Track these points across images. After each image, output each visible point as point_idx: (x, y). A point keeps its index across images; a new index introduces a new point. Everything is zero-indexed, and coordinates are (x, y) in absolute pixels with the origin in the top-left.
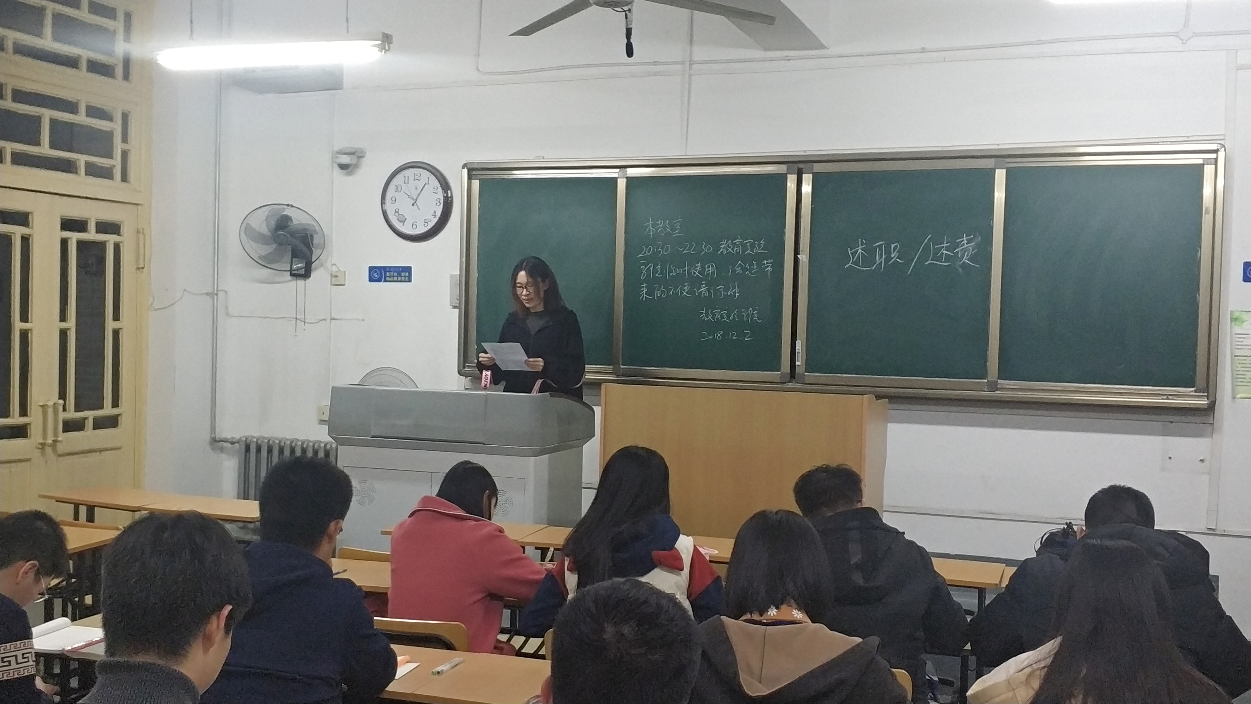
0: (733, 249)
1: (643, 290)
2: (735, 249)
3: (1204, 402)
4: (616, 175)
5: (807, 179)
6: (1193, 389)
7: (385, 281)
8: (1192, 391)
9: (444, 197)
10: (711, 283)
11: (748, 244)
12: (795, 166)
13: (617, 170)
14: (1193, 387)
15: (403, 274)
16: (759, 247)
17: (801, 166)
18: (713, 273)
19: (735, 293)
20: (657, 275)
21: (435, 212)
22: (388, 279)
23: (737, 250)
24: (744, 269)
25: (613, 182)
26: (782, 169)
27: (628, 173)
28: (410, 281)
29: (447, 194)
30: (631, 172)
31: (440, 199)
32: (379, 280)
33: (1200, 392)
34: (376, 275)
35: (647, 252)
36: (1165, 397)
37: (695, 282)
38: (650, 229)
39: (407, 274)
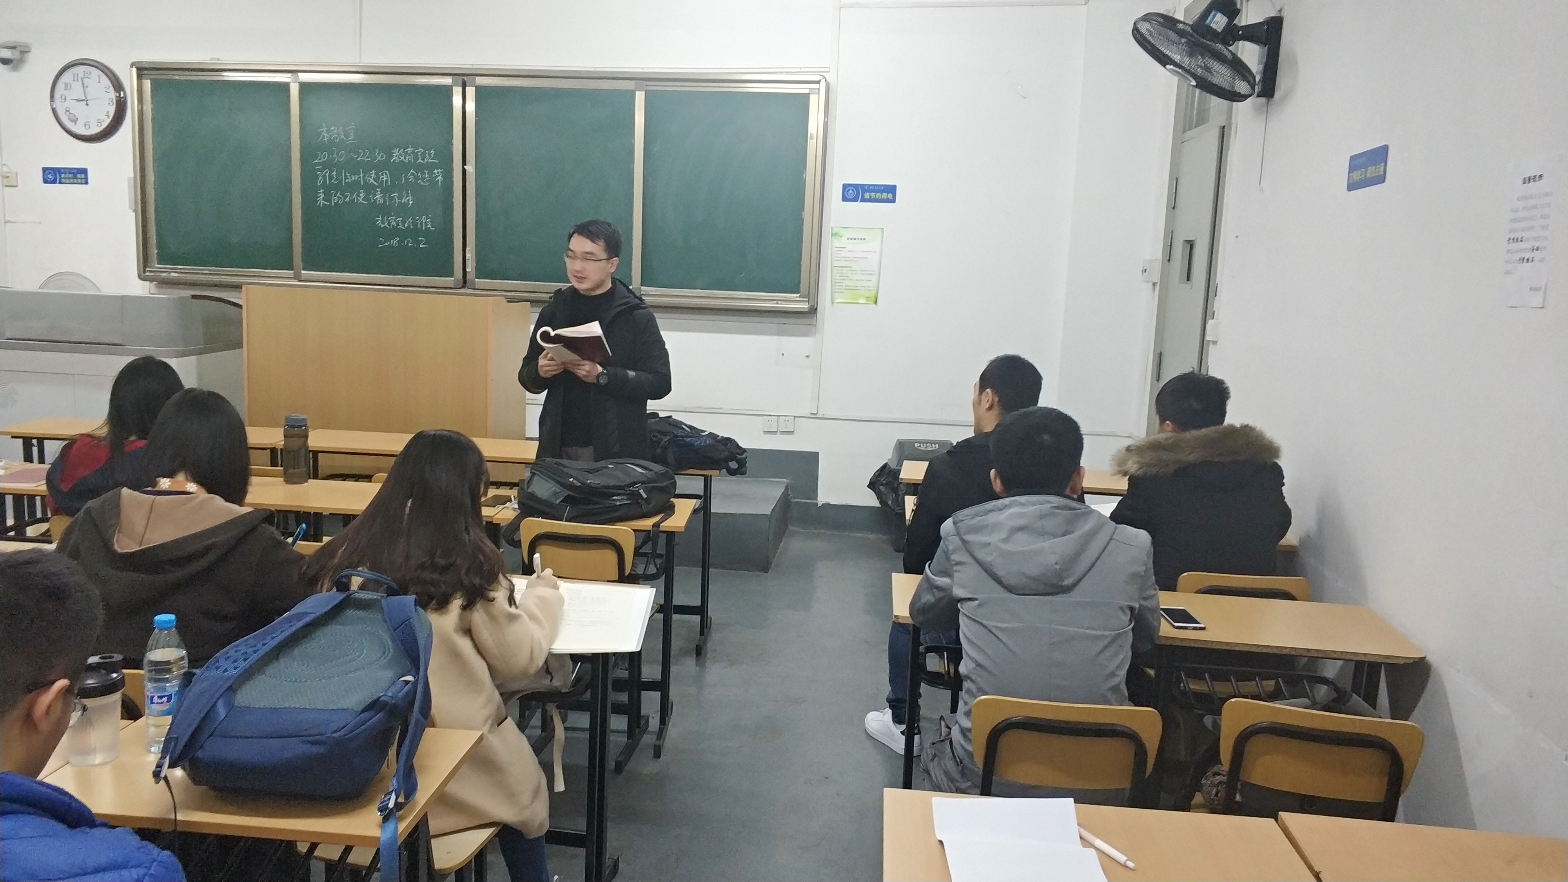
0: (405, 158)
1: (320, 196)
2: (407, 158)
3: (805, 306)
4: (288, 80)
5: (471, 91)
6: (798, 295)
7: (60, 183)
8: (797, 297)
9: (117, 97)
10: (386, 190)
11: (420, 153)
12: (460, 79)
13: (289, 75)
14: (798, 293)
15: (79, 176)
16: (430, 156)
17: (466, 78)
18: (387, 181)
19: (408, 200)
20: (333, 181)
21: (108, 112)
22: (63, 181)
23: (408, 159)
24: (417, 178)
25: (285, 87)
26: (448, 81)
27: (300, 78)
28: (86, 183)
29: (120, 95)
30: (304, 77)
31: (113, 99)
32: (54, 182)
33: (803, 298)
34: (50, 176)
35: (323, 157)
36: (775, 302)
37: (370, 189)
38: (324, 136)
39: (83, 176)
